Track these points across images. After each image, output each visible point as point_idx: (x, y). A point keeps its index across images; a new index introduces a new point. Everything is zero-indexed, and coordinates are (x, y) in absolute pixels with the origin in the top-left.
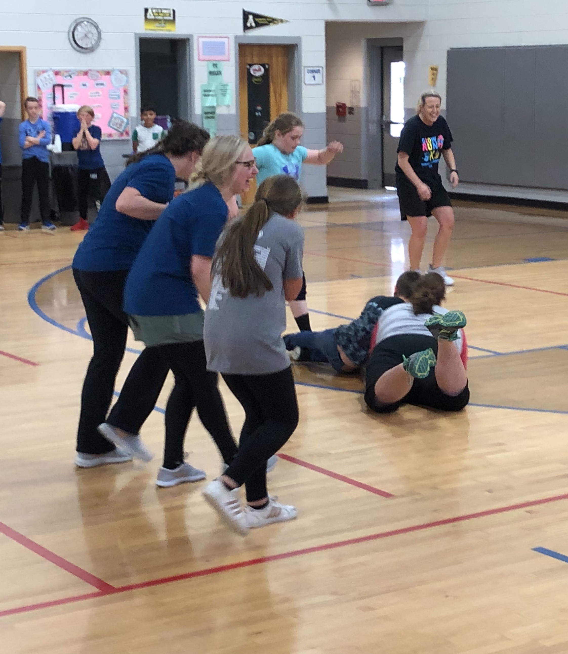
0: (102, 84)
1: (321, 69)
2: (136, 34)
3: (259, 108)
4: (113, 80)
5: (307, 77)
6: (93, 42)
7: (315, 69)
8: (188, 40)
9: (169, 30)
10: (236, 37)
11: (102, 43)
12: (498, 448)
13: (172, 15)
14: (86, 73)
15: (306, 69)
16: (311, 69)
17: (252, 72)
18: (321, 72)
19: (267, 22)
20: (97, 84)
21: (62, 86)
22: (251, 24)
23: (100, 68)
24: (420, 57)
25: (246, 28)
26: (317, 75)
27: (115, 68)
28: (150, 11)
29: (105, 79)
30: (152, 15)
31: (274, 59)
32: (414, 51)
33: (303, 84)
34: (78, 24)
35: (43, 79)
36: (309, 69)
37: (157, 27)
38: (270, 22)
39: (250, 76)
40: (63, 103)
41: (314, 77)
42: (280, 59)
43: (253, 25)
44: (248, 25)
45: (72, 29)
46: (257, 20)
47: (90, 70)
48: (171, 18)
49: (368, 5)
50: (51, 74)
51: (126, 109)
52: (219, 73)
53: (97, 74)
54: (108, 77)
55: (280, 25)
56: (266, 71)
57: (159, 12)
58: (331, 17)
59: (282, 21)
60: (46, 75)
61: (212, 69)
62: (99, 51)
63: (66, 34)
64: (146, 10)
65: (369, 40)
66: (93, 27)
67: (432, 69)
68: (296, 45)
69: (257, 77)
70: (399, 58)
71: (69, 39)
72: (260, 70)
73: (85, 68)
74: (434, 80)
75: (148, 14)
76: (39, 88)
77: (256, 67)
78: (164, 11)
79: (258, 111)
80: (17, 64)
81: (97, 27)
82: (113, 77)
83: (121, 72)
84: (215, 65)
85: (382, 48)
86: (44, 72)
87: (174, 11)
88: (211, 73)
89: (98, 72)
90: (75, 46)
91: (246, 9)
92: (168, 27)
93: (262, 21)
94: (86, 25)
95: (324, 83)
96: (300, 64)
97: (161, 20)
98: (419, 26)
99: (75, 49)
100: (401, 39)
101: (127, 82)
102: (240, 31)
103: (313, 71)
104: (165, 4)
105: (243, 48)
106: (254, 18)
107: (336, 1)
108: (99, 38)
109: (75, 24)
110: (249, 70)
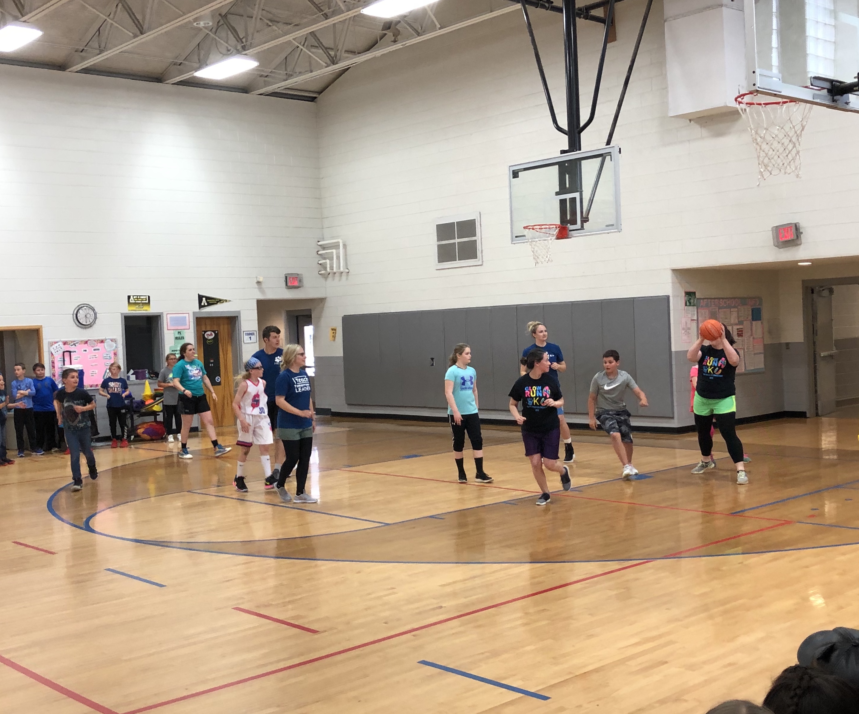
0: (98, 349)
1: (255, 332)
2: (122, 314)
3: (212, 361)
4: (106, 346)
5: (246, 338)
6: (91, 321)
7: (251, 332)
8: (160, 316)
9: (146, 310)
10: (194, 313)
11: (98, 321)
12: (391, 591)
13: (147, 300)
14: (86, 342)
15: (244, 333)
16: (248, 332)
17: (206, 336)
18: (255, 334)
19: (216, 302)
20: (95, 350)
21: (70, 352)
22: (204, 304)
23: (96, 338)
24: (323, 322)
25: (201, 306)
26: (252, 337)
27: (107, 338)
28: (132, 297)
29: (100, 346)
30: (133, 300)
31: (222, 327)
32: (319, 318)
33: (243, 343)
34: (79, 308)
35: (55, 348)
36: (247, 332)
37: (137, 308)
38: (218, 302)
39: (205, 339)
41: (250, 338)
42: (226, 326)
43: (206, 304)
44: (203, 304)
45: (75, 312)
46: (209, 301)
47: (89, 340)
48: (147, 302)
49: (286, 288)
50: (60, 343)
52: (183, 338)
53: (94, 342)
54: (103, 344)
55: (225, 303)
56: (216, 335)
57: (138, 297)
58: (261, 297)
59: (226, 301)
60: (57, 345)
61: (178, 336)
63: (71, 316)
65: (287, 312)
66: (90, 310)
67: (332, 329)
68: (237, 317)
69: (210, 340)
70: (309, 323)
71: (74, 320)
72: (211, 335)
73: (86, 339)
74: (334, 337)
75: (130, 300)
76: (52, 354)
77: (209, 333)
78: (141, 297)
79: (212, 363)
80: (36, 338)
81: (94, 310)
82: (106, 344)
83: (112, 340)
84: (179, 333)
85: (297, 317)
86: (56, 343)
87: (149, 297)
88: (176, 338)
89: (95, 341)
90: (78, 323)
91: (200, 294)
92: (145, 308)
93: (212, 301)
94: (85, 309)
95: (258, 341)
96: (240, 329)
97: (140, 303)
98: (322, 300)
99: (78, 326)
100: (310, 310)
101: (116, 347)
102: (196, 309)
103: (249, 334)
104: (143, 293)
105: (200, 321)
106: (206, 300)
107: (263, 286)
108: (96, 318)
109: (77, 309)
110: (204, 335)
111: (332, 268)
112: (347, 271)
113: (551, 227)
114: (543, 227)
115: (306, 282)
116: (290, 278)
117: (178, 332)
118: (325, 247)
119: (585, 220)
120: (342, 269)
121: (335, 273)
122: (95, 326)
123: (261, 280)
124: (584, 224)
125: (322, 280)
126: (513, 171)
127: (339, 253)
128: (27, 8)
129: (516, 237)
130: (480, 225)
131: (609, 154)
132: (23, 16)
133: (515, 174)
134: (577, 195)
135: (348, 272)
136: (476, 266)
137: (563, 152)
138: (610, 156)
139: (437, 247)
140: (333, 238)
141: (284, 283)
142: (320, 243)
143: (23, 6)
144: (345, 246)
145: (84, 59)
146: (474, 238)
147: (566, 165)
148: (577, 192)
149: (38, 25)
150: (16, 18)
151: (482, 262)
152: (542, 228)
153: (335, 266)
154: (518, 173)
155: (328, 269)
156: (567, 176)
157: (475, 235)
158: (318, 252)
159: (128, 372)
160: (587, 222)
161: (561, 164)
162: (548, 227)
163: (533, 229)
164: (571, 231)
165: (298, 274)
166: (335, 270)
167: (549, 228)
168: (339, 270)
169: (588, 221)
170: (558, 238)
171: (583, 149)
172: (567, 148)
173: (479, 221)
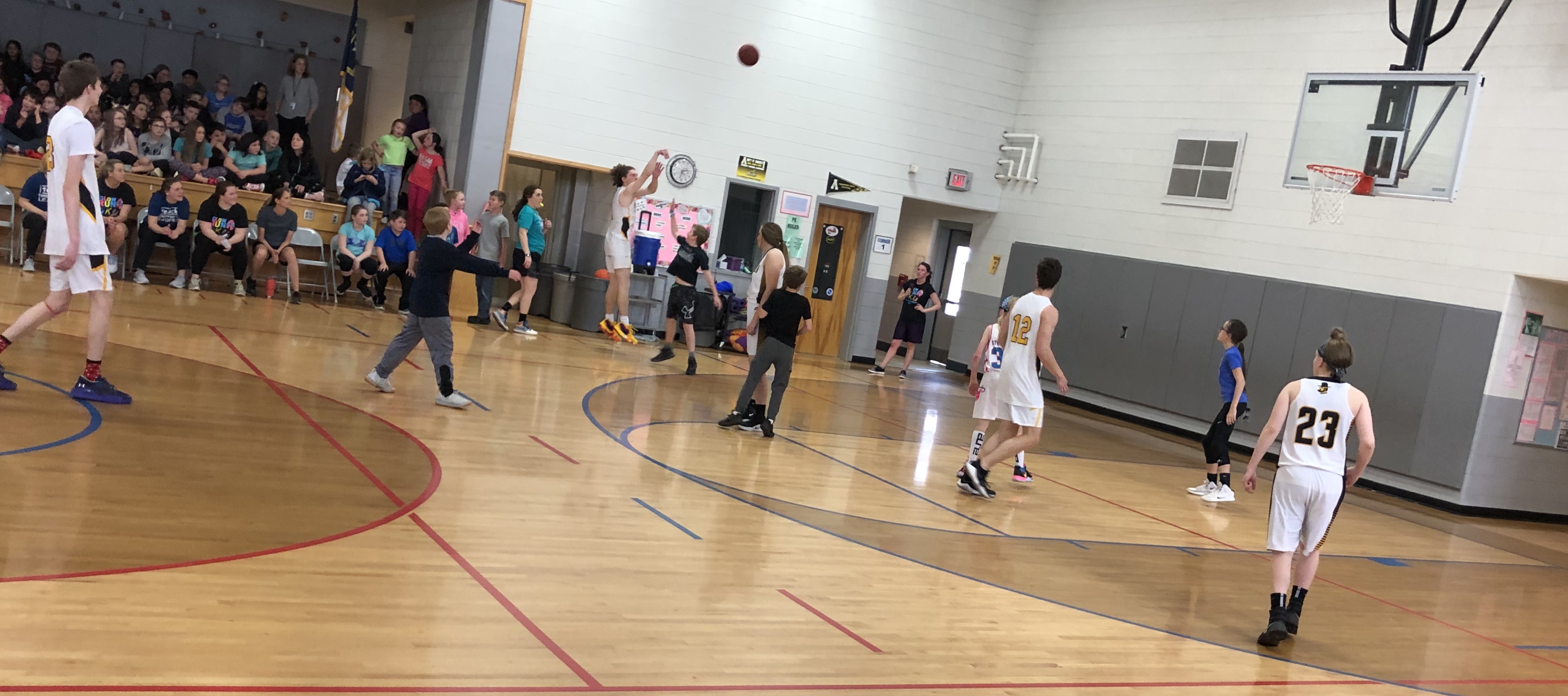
0: (689, 219)
1: (891, 240)
2: (728, 179)
3: (827, 266)
5: (878, 246)
6: (688, 179)
7: (885, 238)
8: (775, 191)
9: (759, 180)
10: (819, 197)
11: (696, 181)
13: (764, 167)
15: (878, 237)
17: (827, 232)
18: (891, 243)
19: (849, 188)
20: (684, 218)
21: (650, 213)
22: (834, 188)
23: (689, 204)
24: (985, 245)
25: (829, 190)
26: (886, 245)
27: (703, 206)
28: (745, 158)
29: (692, 215)
30: (746, 163)
31: (849, 223)
32: (982, 237)
33: (872, 251)
34: (677, 161)
36: (881, 238)
37: (749, 175)
38: (852, 189)
39: (825, 235)
40: (648, 229)
41: (883, 246)
42: (856, 224)
43: (837, 188)
44: (832, 188)
46: (840, 184)
48: (763, 169)
49: (946, 189)
52: (797, 227)
53: (685, 208)
54: (695, 213)
55: (861, 192)
56: (841, 233)
57: (753, 161)
58: (910, 194)
59: (863, 189)
61: (792, 223)
62: (691, 188)
65: (941, 221)
66: (690, 165)
67: (995, 258)
68: (873, 214)
69: (831, 237)
70: (966, 244)
72: (834, 231)
74: (995, 268)
75: (742, 162)
77: (832, 228)
78: (757, 162)
79: (826, 269)
81: (694, 166)
82: (699, 214)
83: (709, 210)
84: (795, 219)
85: (952, 230)
87: (766, 163)
89: (687, 207)
90: (671, 179)
91: (832, 173)
92: (758, 177)
93: (845, 186)
94: (684, 162)
95: (892, 253)
96: (872, 232)
97: (753, 169)
98: (990, 215)
99: (670, 182)
100: (972, 225)
101: (711, 221)
102: (823, 193)
103: (883, 241)
104: (760, 156)
105: (823, 208)
106: (838, 182)
107: (917, 179)
108: (694, 176)
109: (674, 160)
110: (824, 229)
111: (1015, 173)
112: (1036, 181)
113: (1349, 173)
114: (1337, 171)
115: (975, 186)
116: (955, 175)
117: (793, 219)
118: (1013, 141)
119: (1403, 173)
120: (1028, 177)
121: (1018, 181)
123: (915, 170)
124: (1400, 180)
125: (998, 188)
126: (1312, 81)
127: (1031, 153)
129: (1293, 178)
130: (1243, 151)
131: (1465, 84)
133: (1314, 87)
134: (1399, 135)
135: (1036, 183)
136: (1221, 209)
137: (1394, 68)
138: (1464, 88)
139: (1171, 172)
140: (1027, 131)
141: (945, 181)
142: (1006, 135)
144: (1040, 144)
146: (1228, 170)
147: (1395, 87)
148: (1402, 130)
151: (1233, 205)
152: (1334, 173)
153: (1020, 170)
154: (1318, 86)
155: (1010, 174)
156: (1392, 104)
157: (1231, 166)
158: (1002, 146)
159: (719, 257)
160: (1405, 179)
161: (1386, 85)
162: (1343, 172)
163: (1321, 171)
164: (1376, 185)
165: (966, 173)
166: (1018, 177)
167: (1345, 175)
168: (1024, 178)
169: (1407, 176)
170: (1355, 192)
171: (1426, 69)
172: (1401, 63)
173: (1242, 145)
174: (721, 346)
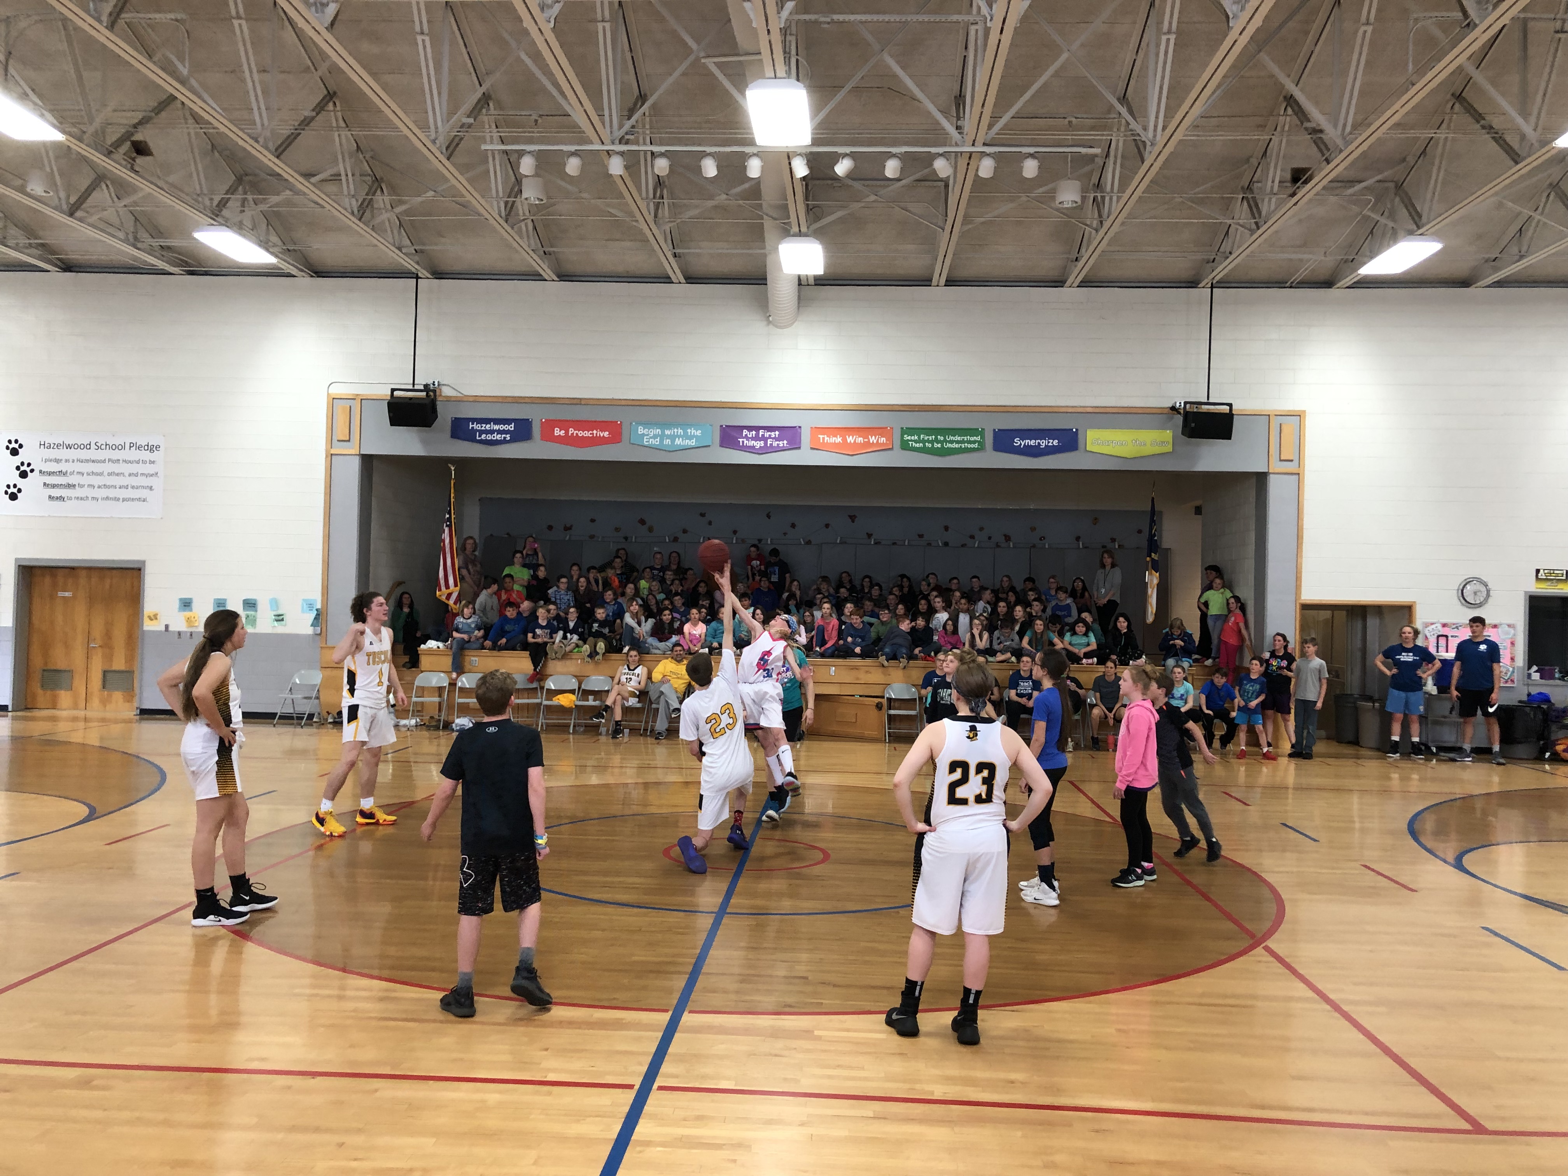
2: (1526, 592)
4: (1499, 632)
6: (1482, 599)
11: (1490, 600)
13: (1564, 576)
21: (1447, 636)
27: (1504, 622)
28: (1541, 571)
30: (1543, 575)
34: (1467, 583)
35: (1431, 630)
37: (1548, 586)
45: (1461, 588)
50: (1439, 627)
51: (1512, 659)
57: (1551, 572)
60: (1433, 626)
63: (1455, 592)
64: (1538, 571)
66: (1482, 585)
71: (1458, 597)
75: (1539, 574)
76: (1427, 637)
78: (1556, 572)
80: (1407, 616)
81: (1486, 586)
82: (1500, 630)
83: (1509, 626)
86: (1432, 624)
90: (1463, 602)
92: (1560, 586)
94: (1475, 584)
97: (1553, 580)
99: (1462, 604)
101: (1514, 635)
104: (1558, 565)
108: (1488, 595)
109: (1464, 583)
122: (1486, 606)
128: (1424, 219)
132: (1419, 228)
143: (1420, 216)
145: (1496, 270)
149: (1437, 236)
150: (1411, 233)
159: (1529, 668)
174: (1546, 757)
